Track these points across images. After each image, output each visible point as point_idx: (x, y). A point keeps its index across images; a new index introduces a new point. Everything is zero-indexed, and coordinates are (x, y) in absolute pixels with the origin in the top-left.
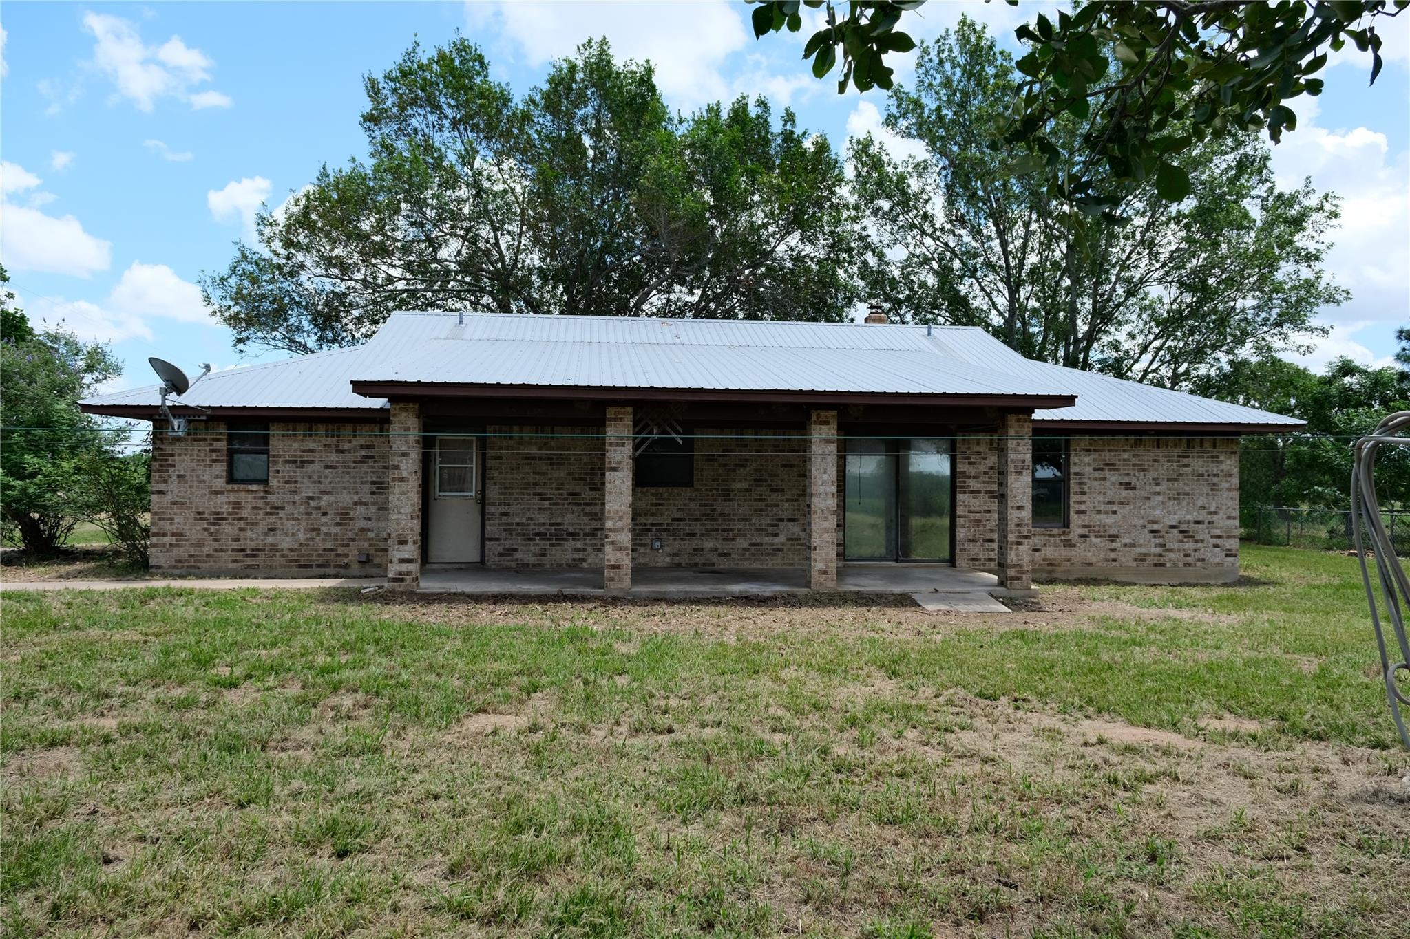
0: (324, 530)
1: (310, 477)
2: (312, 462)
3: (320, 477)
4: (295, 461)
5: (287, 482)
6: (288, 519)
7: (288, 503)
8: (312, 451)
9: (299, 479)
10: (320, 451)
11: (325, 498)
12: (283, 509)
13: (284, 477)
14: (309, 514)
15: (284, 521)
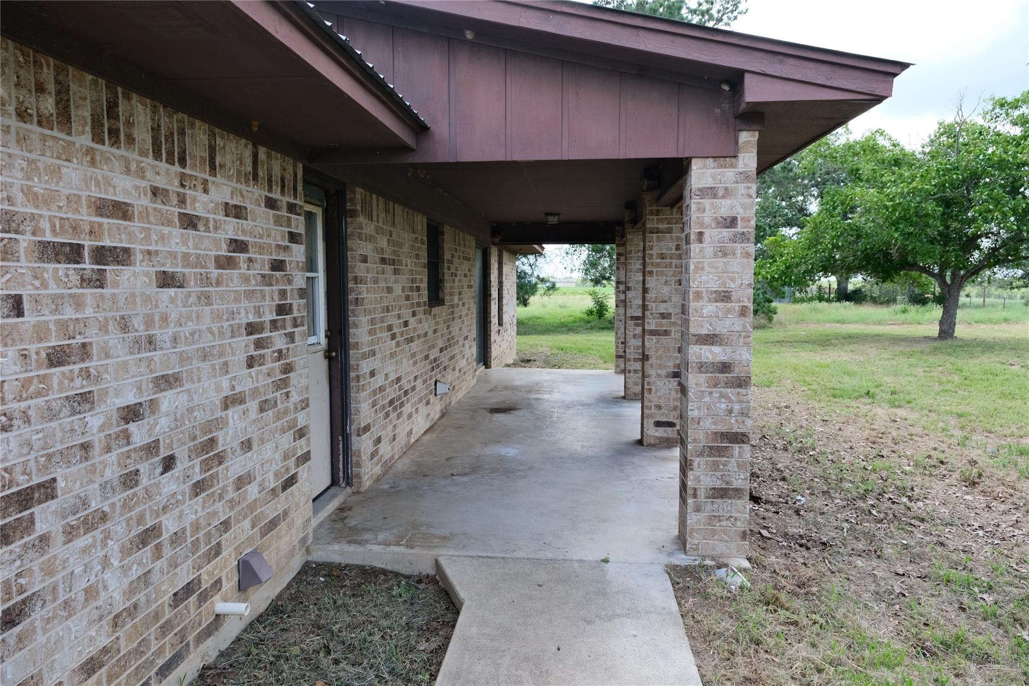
0: (170, 525)
1: (124, 326)
2: (121, 256)
3: (149, 322)
4: (74, 253)
5: (57, 358)
6: (70, 533)
7: (65, 456)
8: (121, 210)
9: (93, 336)
10: (145, 215)
11: (169, 400)
12: (48, 490)
13: (41, 332)
14: (130, 479)
15: (58, 549)
